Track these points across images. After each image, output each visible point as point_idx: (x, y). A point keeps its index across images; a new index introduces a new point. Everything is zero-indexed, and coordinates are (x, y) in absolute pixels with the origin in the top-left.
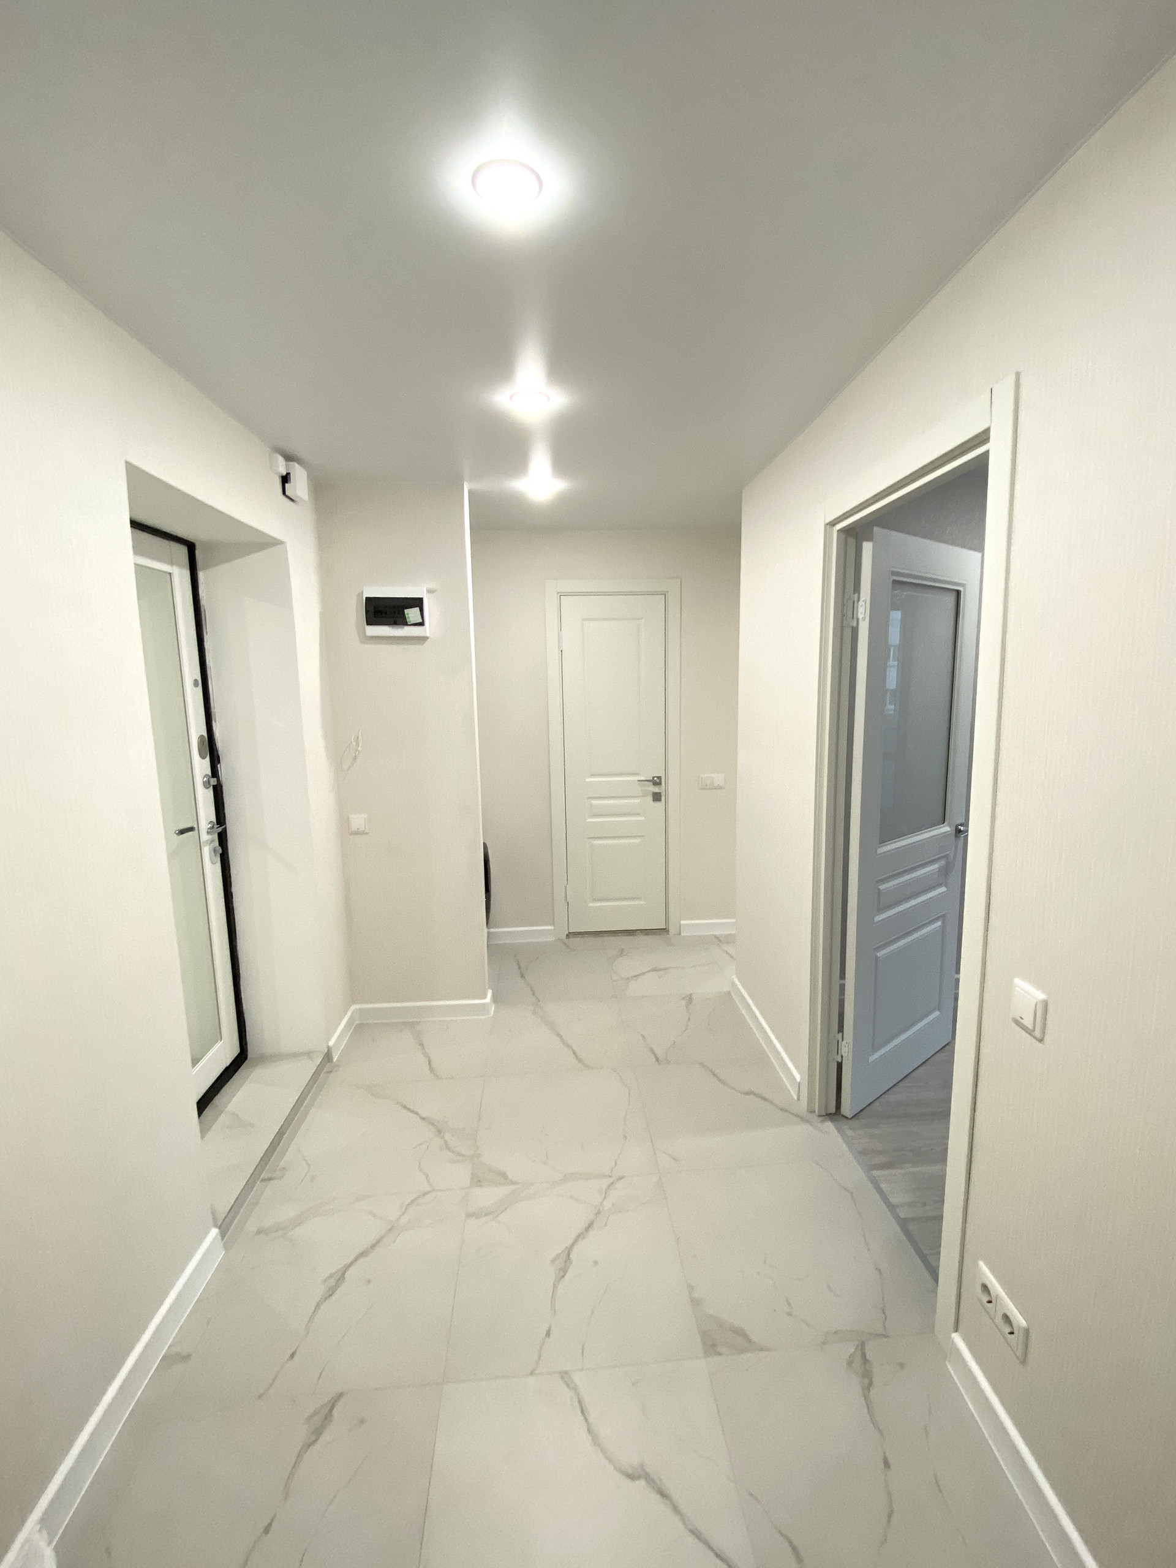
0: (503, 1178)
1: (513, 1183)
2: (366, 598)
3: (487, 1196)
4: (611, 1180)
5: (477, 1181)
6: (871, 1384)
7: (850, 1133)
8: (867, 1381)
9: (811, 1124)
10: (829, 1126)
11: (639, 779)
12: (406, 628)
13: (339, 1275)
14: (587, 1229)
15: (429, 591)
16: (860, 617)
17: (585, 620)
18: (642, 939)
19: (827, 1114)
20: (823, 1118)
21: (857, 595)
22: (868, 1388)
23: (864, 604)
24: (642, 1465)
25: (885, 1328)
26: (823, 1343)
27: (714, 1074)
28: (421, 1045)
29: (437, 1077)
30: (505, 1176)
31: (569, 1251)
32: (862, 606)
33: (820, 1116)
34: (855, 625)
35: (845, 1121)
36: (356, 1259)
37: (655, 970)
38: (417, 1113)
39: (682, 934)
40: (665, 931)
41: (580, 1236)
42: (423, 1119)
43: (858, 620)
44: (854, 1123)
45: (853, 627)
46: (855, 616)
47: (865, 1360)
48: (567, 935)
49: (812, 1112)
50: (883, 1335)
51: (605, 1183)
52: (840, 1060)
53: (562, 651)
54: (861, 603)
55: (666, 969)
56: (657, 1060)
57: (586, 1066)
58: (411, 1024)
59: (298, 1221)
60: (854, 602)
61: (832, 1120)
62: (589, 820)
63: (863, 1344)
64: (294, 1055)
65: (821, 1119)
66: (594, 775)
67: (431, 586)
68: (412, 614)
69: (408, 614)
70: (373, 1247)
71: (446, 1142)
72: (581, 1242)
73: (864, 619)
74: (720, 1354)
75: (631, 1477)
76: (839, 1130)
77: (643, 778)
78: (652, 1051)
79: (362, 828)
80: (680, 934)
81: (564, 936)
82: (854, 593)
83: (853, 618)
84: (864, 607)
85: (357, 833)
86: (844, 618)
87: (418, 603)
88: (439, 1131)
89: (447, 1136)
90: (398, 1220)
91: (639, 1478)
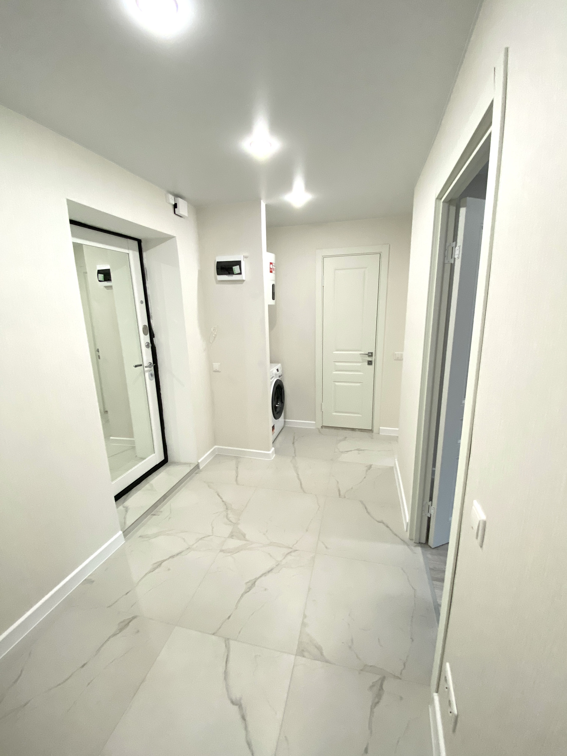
0: (243, 536)
1: (247, 541)
2: (217, 262)
3: (234, 543)
4: (290, 550)
5: (232, 536)
6: (378, 702)
7: (429, 556)
8: (377, 700)
9: (408, 545)
10: (419, 550)
11: (361, 353)
12: (234, 276)
13: (158, 564)
14: (269, 572)
15: (246, 257)
16: (456, 257)
17: (336, 270)
18: (358, 433)
19: (420, 543)
20: (418, 544)
21: (454, 243)
22: (375, 704)
23: (458, 248)
24: (241, 699)
25: (401, 673)
26: (361, 670)
27: (366, 508)
28: (237, 468)
29: (237, 484)
30: (244, 535)
31: (257, 579)
32: (457, 250)
33: (415, 543)
34: (453, 262)
35: (429, 548)
36: (168, 559)
37: (358, 450)
38: (222, 499)
39: (380, 434)
40: (371, 431)
41: (264, 574)
42: (223, 501)
43: (455, 259)
44: (434, 551)
45: (451, 264)
46: (453, 257)
47: (381, 688)
48: (321, 427)
49: (411, 540)
50: (398, 677)
51: (286, 551)
52: (429, 516)
53: (323, 287)
54: (457, 248)
55: (363, 450)
56: (340, 495)
57: (304, 491)
58: (237, 458)
59: (156, 535)
60: (453, 248)
61: (421, 547)
62: (334, 373)
63: (383, 679)
64: (185, 464)
65: (416, 544)
66: (337, 350)
67: (246, 254)
68: (236, 269)
69: (234, 269)
70: (178, 554)
71: (227, 514)
72: (263, 578)
73: (458, 258)
74: (304, 656)
75: (233, 703)
76: (424, 554)
77: (363, 353)
78: (339, 491)
79: (218, 370)
80: (379, 434)
81: (320, 427)
82: (453, 242)
83: (452, 258)
84: (459, 250)
85: (216, 371)
86: (446, 258)
87: (238, 263)
88: (227, 509)
89: (229, 512)
90: (193, 545)
91: (236, 705)
